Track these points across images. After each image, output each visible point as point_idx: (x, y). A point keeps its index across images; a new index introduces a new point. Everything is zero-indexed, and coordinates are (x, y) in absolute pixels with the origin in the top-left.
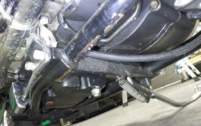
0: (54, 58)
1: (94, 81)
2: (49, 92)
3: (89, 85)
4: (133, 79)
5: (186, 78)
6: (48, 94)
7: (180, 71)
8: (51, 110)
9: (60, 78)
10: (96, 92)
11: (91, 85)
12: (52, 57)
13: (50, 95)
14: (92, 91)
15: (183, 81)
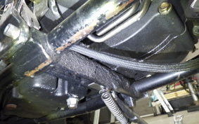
0: (31, 40)
1: (73, 88)
2: (14, 89)
3: (66, 92)
4: (118, 94)
5: (159, 112)
6: (11, 93)
7: (154, 104)
8: (11, 116)
9: (33, 72)
10: (72, 102)
11: (68, 91)
12: (29, 39)
13: (14, 96)
14: (68, 101)
15: (156, 115)
